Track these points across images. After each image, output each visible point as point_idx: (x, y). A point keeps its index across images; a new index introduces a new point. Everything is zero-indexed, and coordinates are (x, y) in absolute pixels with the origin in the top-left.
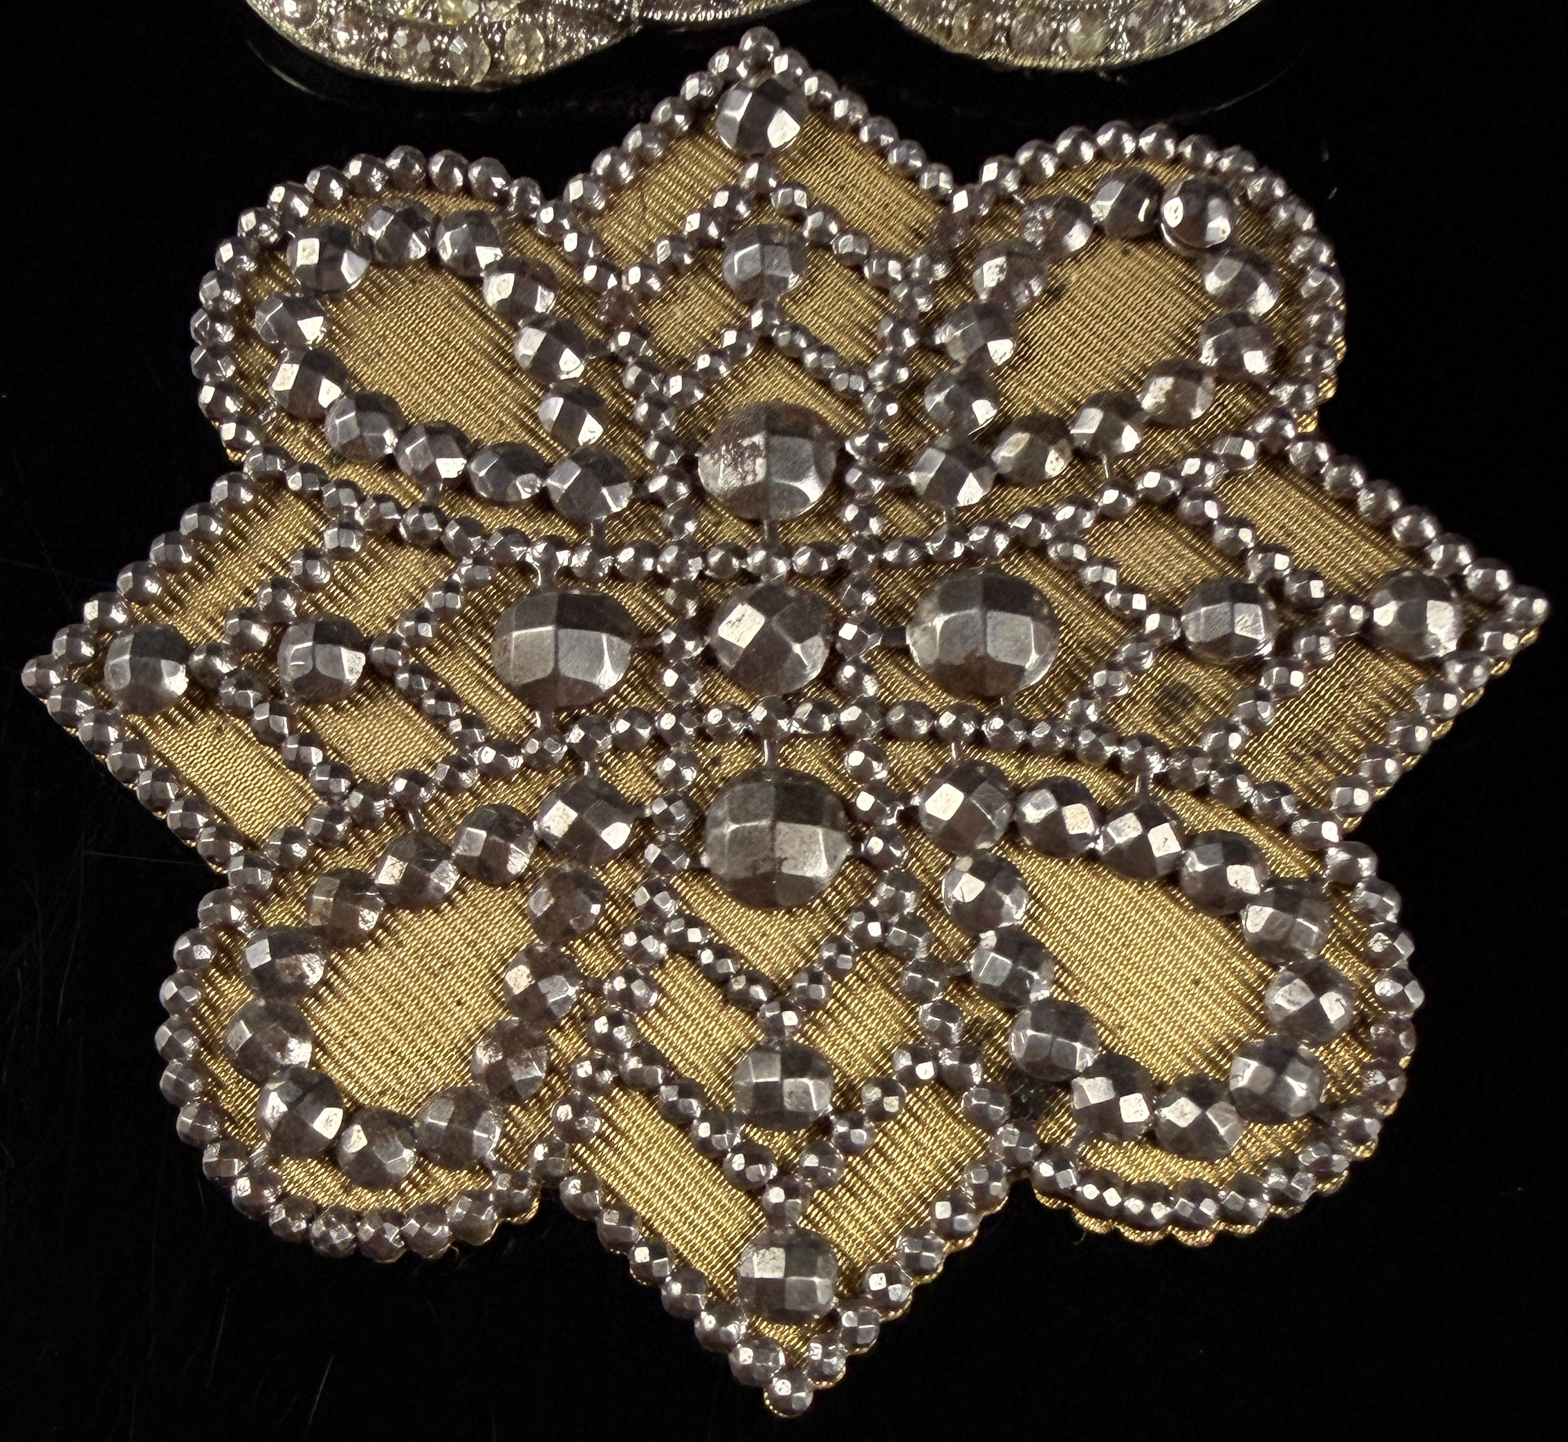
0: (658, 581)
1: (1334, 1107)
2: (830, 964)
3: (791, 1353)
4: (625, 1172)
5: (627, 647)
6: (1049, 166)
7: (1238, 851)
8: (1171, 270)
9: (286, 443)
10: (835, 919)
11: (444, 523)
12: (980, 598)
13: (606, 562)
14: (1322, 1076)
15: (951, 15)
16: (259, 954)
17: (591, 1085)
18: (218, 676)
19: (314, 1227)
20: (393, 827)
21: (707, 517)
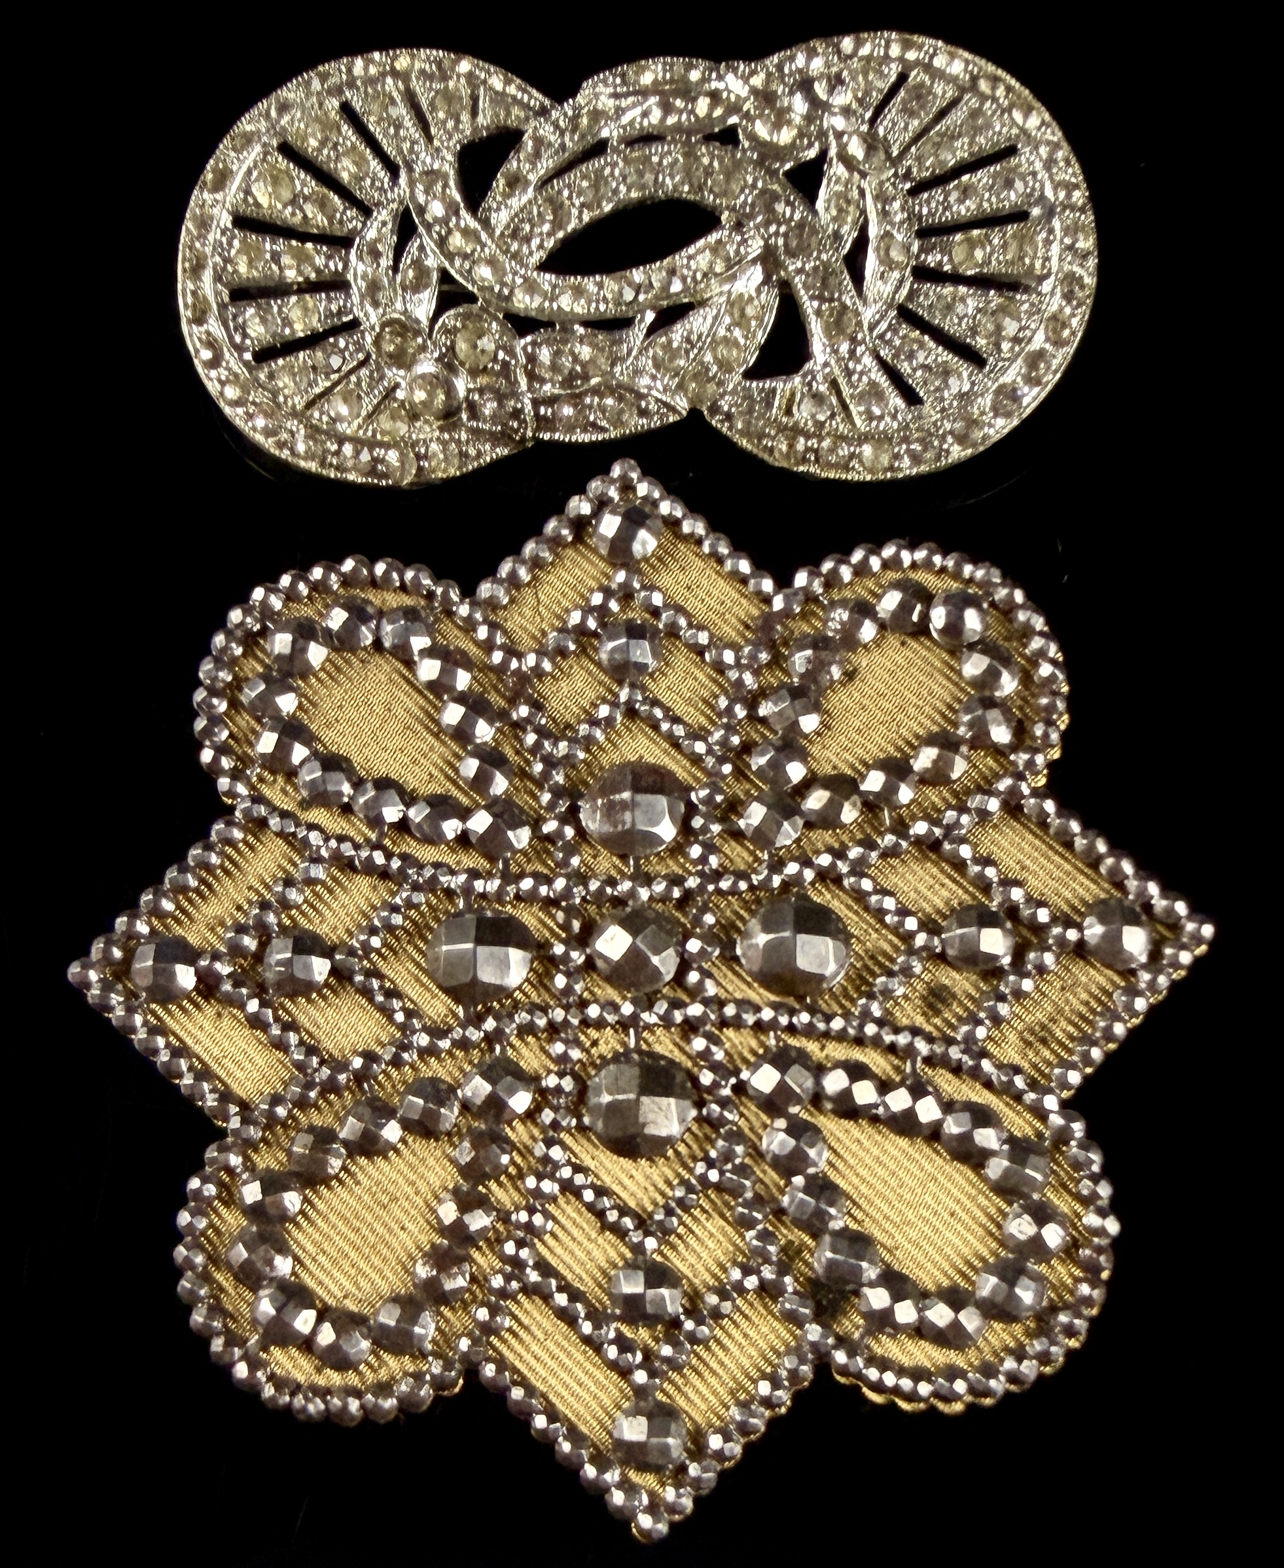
0: (550, 903)
1: (1053, 1309)
2: (681, 1202)
3: (652, 1494)
4: (528, 1357)
5: (529, 956)
6: (846, 573)
7: (982, 1117)
8: (938, 658)
9: (266, 791)
10: (685, 1166)
11: (389, 856)
12: (791, 925)
13: (511, 889)
14: (1044, 1287)
15: (773, 439)
16: (252, 1193)
17: (503, 1294)
18: (219, 978)
19: (296, 1401)
20: (352, 1092)
21: (587, 851)
